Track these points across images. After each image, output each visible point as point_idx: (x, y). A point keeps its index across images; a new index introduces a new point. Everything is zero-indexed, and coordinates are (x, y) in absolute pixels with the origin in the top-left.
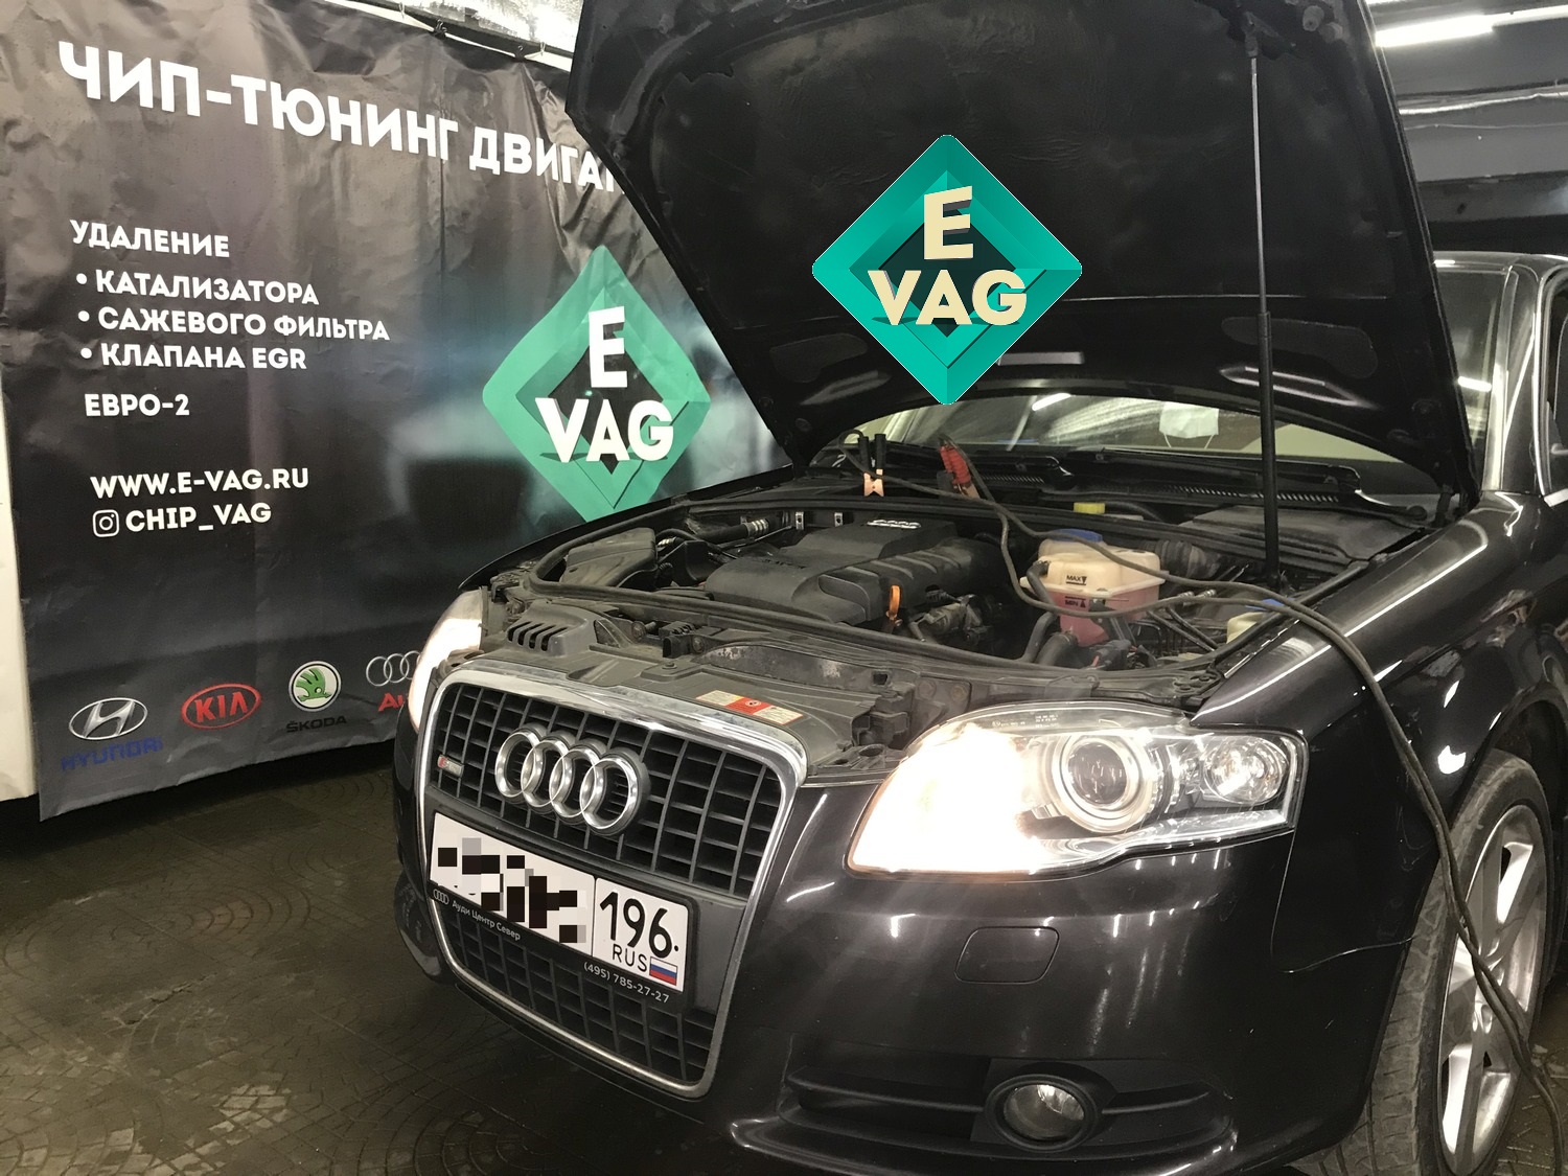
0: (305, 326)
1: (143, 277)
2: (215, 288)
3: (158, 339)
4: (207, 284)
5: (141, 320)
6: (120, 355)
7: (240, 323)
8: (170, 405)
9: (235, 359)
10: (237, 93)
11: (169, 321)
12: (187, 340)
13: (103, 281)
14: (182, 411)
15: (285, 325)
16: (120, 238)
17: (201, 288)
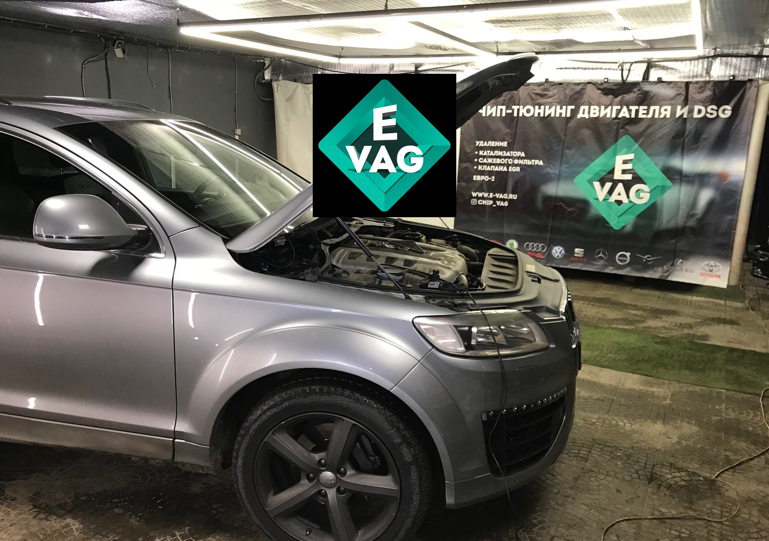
0: (521, 162)
1: (489, 152)
2: (503, 153)
3: (491, 164)
4: (502, 152)
5: (487, 160)
6: (482, 168)
7: (507, 161)
8: (490, 179)
9: (505, 169)
10: (513, 110)
11: (493, 161)
12: (495, 165)
13: (481, 153)
14: (493, 180)
15: (516, 162)
16: (486, 144)
17: (500, 153)
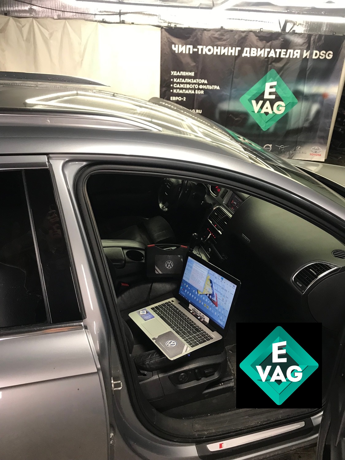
0: (204, 87)
1: (181, 79)
3: (182, 89)
4: (190, 80)
5: (180, 86)
6: (176, 91)
7: (194, 86)
8: (182, 99)
9: (193, 92)
10: (198, 49)
11: (184, 86)
12: (186, 89)
13: (175, 80)
14: (185, 100)
15: (201, 87)
16: (178, 74)
